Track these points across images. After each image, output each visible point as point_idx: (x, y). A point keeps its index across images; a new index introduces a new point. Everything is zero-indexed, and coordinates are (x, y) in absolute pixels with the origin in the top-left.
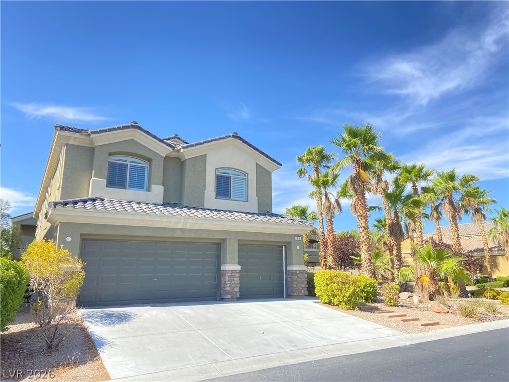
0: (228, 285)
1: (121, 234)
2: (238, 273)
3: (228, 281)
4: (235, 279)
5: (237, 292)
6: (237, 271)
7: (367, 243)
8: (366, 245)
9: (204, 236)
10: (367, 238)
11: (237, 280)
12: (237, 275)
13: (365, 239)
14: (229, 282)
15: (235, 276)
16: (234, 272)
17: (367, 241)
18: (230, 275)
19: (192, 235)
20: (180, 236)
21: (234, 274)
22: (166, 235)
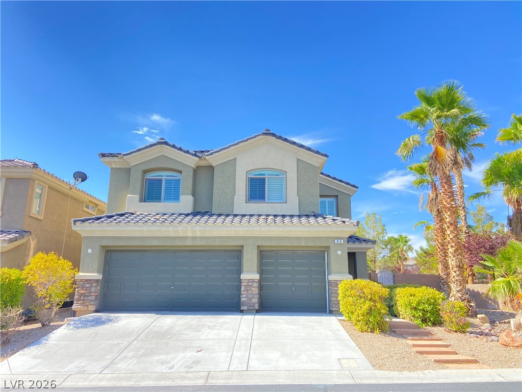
0: (244, 296)
1: (134, 245)
2: (256, 282)
3: (244, 291)
4: (253, 289)
5: (254, 304)
6: (256, 280)
7: (453, 244)
8: (452, 247)
9: (217, 243)
10: (454, 237)
11: (255, 290)
12: (256, 285)
13: (451, 239)
14: (246, 293)
15: (252, 286)
16: (251, 281)
17: (453, 242)
18: (247, 284)
19: (204, 243)
20: (191, 245)
21: (251, 284)
22: (177, 244)
